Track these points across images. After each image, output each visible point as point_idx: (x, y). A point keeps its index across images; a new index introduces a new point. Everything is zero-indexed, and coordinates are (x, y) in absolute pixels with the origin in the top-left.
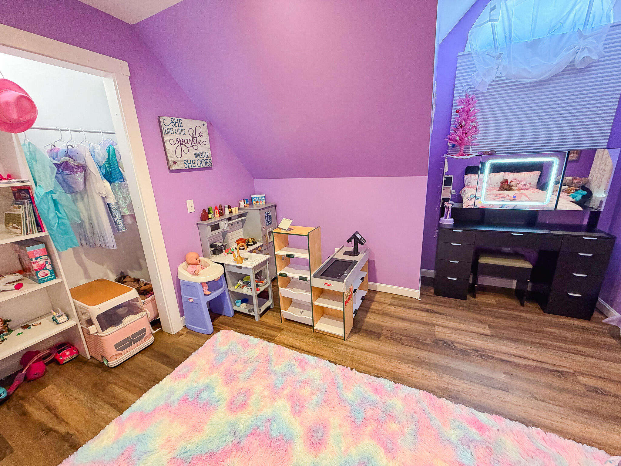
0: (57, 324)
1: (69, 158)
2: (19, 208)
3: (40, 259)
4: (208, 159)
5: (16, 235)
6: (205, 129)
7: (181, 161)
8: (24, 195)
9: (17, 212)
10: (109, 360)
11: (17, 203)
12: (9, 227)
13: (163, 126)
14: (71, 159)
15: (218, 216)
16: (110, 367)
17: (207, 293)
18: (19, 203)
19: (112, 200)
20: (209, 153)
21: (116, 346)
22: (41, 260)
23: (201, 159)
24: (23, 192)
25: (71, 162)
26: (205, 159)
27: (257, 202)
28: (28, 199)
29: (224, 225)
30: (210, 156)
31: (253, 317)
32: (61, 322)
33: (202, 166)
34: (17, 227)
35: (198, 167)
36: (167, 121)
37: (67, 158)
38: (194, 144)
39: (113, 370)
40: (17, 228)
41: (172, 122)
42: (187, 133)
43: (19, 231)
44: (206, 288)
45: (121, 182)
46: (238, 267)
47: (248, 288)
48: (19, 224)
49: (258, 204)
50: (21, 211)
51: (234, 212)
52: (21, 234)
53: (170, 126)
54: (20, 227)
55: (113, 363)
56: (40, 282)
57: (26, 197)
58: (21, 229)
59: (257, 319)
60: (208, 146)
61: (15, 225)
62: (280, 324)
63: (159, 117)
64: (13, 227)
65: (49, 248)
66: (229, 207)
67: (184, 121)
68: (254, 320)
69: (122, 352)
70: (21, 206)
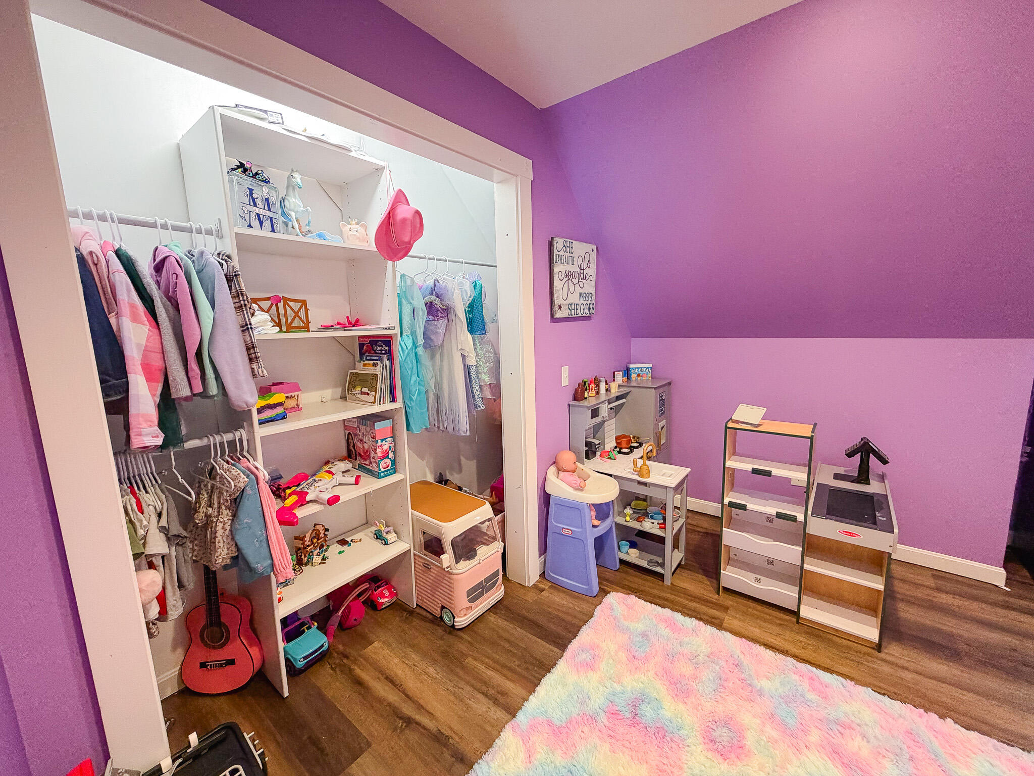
0: (386, 544)
1: (435, 297)
2: (375, 365)
3: (386, 441)
4: (592, 302)
5: (366, 403)
6: (593, 256)
7: (566, 305)
8: (380, 348)
9: (370, 371)
10: (455, 616)
11: (373, 358)
12: (355, 393)
13: (555, 252)
14: (438, 299)
15: (594, 394)
16: (457, 627)
17: (596, 522)
18: (377, 358)
19: (472, 361)
20: (594, 294)
21: (469, 593)
22: (386, 443)
23: (585, 303)
24: (380, 343)
25: (437, 303)
26: (589, 302)
27: (639, 375)
28: (386, 353)
29: (604, 410)
30: (594, 298)
31: (661, 576)
32: (391, 541)
33: (584, 314)
34: (369, 392)
35: (581, 315)
36: (559, 243)
37: (433, 297)
38: (581, 280)
39: (459, 633)
40: (368, 394)
41: (564, 246)
42: (576, 263)
43: (371, 399)
44: (594, 513)
45: (483, 334)
46: (640, 483)
47: (653, 523)
48: (373, 388)
49: (639, 378)
50: (378, 370)
51: (613, 391)
52: (374, 402)
53: (562, 253)
54: (373, 393)
55: (462, 621)
56: (379, 476)
57: (383, 350)
58: (375, 397)
59: (668, 581)
60: (593, 283)
61: (365, 390)
62: (716, 596)
63: (552, 238)
64: (363, 393)
65: (397, 427)
66: (606, 383)
67: (576, 244)
68: (661, 583)
69: (473, 605)
70: (379, 362)
